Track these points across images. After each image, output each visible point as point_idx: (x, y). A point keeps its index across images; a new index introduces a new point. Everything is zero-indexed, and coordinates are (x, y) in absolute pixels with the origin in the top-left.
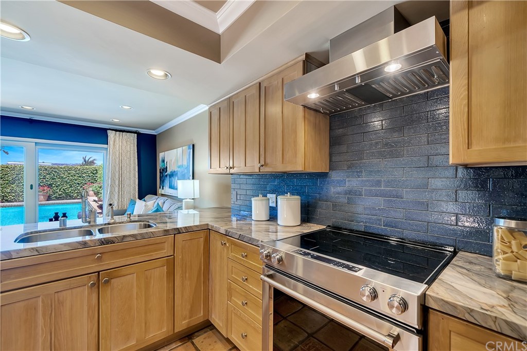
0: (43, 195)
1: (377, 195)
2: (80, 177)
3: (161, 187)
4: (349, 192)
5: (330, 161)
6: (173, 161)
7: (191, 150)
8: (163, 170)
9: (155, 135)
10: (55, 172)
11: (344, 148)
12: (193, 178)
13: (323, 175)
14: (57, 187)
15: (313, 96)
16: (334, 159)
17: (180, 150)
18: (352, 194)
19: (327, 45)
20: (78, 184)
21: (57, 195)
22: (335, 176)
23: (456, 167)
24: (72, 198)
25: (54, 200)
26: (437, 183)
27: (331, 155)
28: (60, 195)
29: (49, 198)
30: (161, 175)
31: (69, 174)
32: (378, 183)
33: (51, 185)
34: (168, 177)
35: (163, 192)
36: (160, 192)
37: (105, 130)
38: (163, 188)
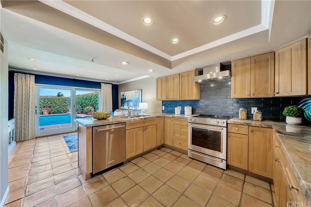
0: (47, 112)
1: (214, 106)
2: (64, 102)
3: (122, 106)
4: (206, 105)
5: (200, 96)
6: (130, 95)
7: (141, 92)
8: (123, 99)
9: (118, 85)
10: (53, 100)
11: (204, 93)
12: (142, 102)
13: (198, 101)
14: (53, 107)
15: (200, 81)
16: (201, 96)
17: (134, 92)
18: (207, 106)
19: (203, 67)
20: (64, 106)
21: (53, 111)
22: (202, 101)
23: (233, 98)
24: (60, 113)
25: (52, 114)
26: (229, 102)
27: (200, 95)
28: (54, 111)
29: (49, 113)
30: (122, 101)
31: (59, 101)
32: (214, 102)
33: (50, 106)
34: (126, 102)
35: (123, 108)
36: (121, 108)
37: (100, 83)
38: (123, 106)
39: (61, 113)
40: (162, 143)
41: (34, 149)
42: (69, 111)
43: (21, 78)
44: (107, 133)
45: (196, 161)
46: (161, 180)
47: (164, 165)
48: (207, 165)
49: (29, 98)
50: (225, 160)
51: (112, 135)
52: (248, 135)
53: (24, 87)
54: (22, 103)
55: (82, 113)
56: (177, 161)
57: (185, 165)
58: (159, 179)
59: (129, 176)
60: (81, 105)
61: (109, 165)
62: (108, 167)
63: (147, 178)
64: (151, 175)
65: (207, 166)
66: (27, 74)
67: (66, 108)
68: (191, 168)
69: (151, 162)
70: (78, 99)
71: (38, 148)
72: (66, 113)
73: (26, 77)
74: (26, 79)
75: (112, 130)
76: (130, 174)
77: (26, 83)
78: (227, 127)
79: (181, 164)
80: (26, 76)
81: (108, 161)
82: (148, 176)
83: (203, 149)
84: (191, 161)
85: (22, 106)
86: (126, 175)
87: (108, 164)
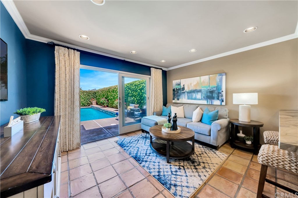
7: (225, 77)
8: (179, 89)
9: (166, 71)
17: (205, 77)
35: (178, 102)
36: (174, 101)
37: (150, 67)
38: (178, 99)
39: (86, 106)
42: (92, 104)
43: (64, 54)
49: (73, 86)
53: (67, 69)
54: (66, 92)
55: (108, 106)
60: (106, 98)
66: (71, 49)
67: (90, 102)
70: (102, 92)
72: (89, 106)
73: (70, 54)
74: (70, 55)
77: (69, 63)
80: (70, 51)
85: (66, 97)
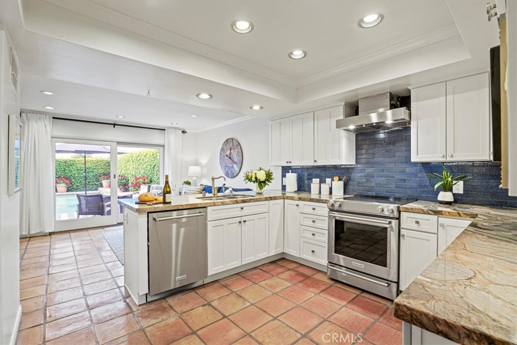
0: (64, 187)
1: (382, 177)
2: (95, 169)
5: (356, 158)
10: (74, 164)
11: (364, 151)
14: (75, 179)
15: (352, 128)
18: (368, 177)
19: (359, 99)
20: (93, 176)
21: (75, 186)
25: (72, 191)
28: (77, 186)
29: (68, 190)
32: (383, 170)
40: (280, 251)
41: (50, 252)
42: (103, 187)
44: (174, 225)
45: (342, 285)
46: (269, 312)
47: (279, 290)
48: (361, 293)
50: (395, 282)
51: (182, 230)
52: (437, 234)
56: (305, 284)
57: (319, 291)
58: (265, 312)
59: (213, 304)
61: (178, 283)
62: (175, 286)
63: (245, 308)
64: (252, 304)
65: (362, 295)
67: (98, 181)
68: (329, 297)
69: (255, 283)
71: (55, 251)
72: (97, 190)
75: (184, 220)
76: (215, 301)
78: (399, 219)
79: (311, 289)
81: (176, 276)
82: (246, 306)
83: (354, 261)
84: (331, 286)
86: (206, 302)
87: (175, 281)
